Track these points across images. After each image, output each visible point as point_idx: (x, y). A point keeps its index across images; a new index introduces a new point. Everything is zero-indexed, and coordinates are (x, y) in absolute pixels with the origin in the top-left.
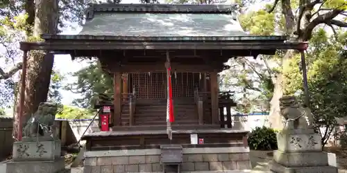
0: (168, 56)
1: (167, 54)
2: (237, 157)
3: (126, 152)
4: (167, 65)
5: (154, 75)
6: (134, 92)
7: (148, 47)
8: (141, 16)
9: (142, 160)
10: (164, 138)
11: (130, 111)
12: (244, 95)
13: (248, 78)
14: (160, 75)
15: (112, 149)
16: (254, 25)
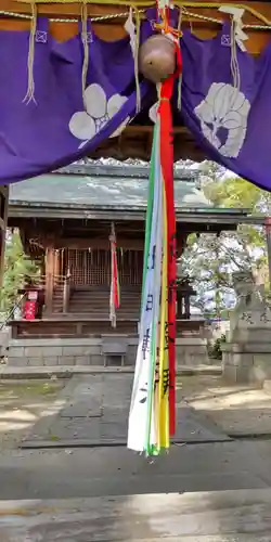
0: (113, 230)
1: (113, 225)
2: (192, 350)
3: (58, 341)
4: (112, 238)
5: (95, 252)
6: (69, 275)
7: (90, 217)
8: (80, 179)
9: (78, 351)
10: (105, 326)
11: (65, 296)
12: (217, 294)
13: (222, 270)
14: (102, 251)
15: (43, 337)
16: (229, 196)
